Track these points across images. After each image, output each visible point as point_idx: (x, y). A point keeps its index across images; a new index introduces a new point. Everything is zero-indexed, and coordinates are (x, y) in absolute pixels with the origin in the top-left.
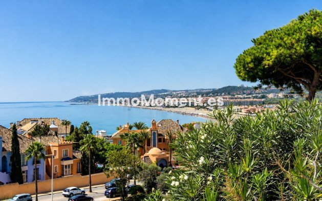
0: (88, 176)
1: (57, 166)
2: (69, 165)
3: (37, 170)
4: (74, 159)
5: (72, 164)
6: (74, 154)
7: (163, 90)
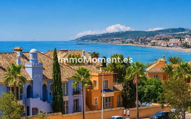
0: (136, 109)
1: (97, 98)
2: (109, 98)
3: (77, 101)
4: (115, 92)
5: (112, 97)
6: (114, 86)
7: (180, 28)
